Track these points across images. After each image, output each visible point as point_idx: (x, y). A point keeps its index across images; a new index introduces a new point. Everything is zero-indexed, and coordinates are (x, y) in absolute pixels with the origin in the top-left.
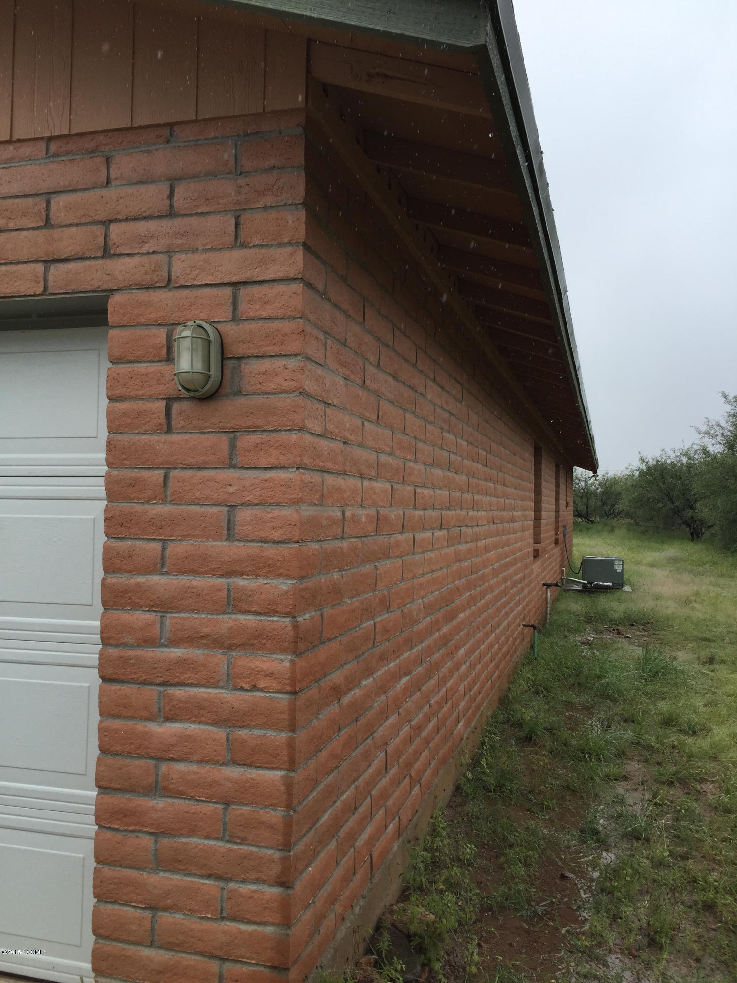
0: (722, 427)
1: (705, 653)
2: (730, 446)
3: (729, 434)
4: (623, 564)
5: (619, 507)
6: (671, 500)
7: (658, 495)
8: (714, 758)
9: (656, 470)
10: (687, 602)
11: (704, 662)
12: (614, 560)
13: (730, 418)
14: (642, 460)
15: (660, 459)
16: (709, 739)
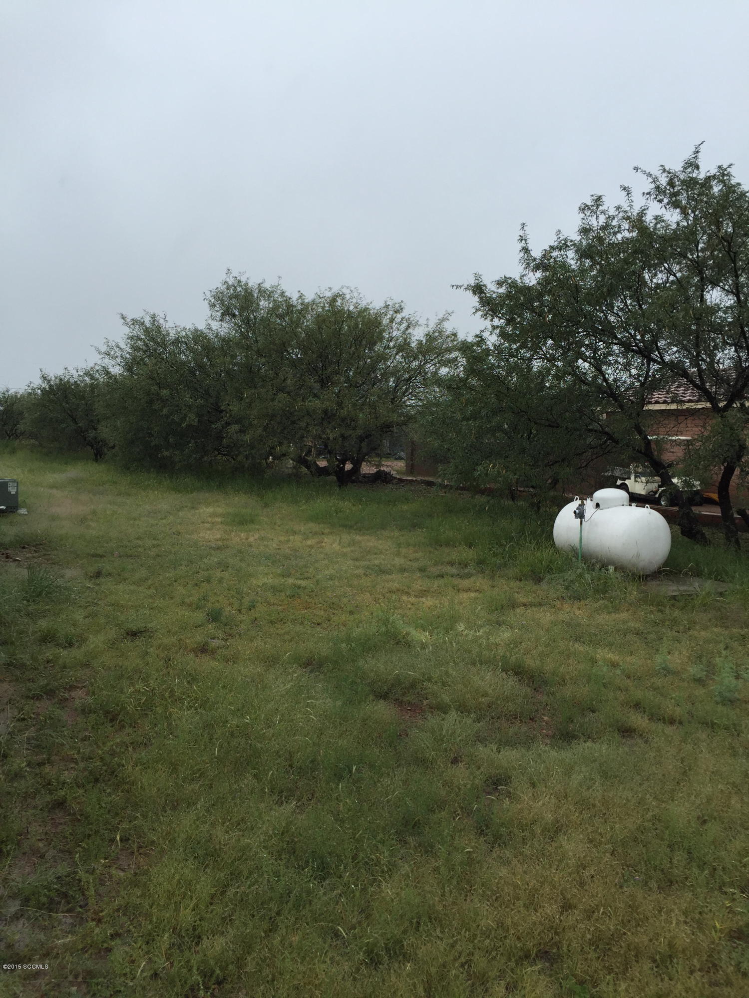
0: (121, 349)
1: (92, 569)
2: (129, 368)
3: (128, 356)
4: (17, 486)
5: (21, 427)
6: (74, 420)
7: (61, 415)
8: (87, 665)
9: (58, 388)
10: (83, 520)
11: (91, 576)
12: (8, 482)
13: (129, 341)
14: (44, 378)
15: (63, 377)
16: (83, 648)
